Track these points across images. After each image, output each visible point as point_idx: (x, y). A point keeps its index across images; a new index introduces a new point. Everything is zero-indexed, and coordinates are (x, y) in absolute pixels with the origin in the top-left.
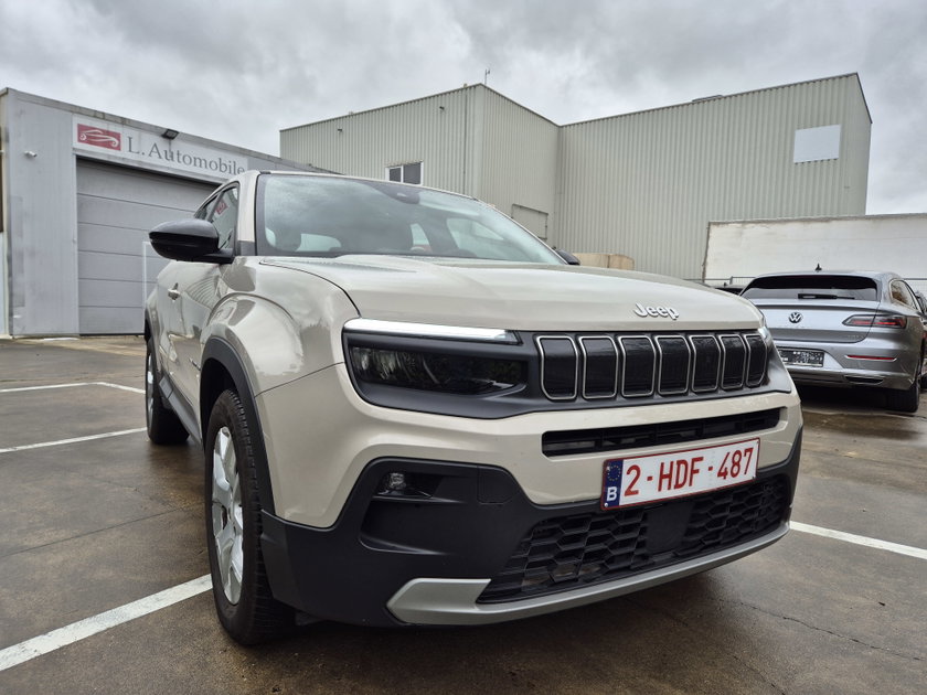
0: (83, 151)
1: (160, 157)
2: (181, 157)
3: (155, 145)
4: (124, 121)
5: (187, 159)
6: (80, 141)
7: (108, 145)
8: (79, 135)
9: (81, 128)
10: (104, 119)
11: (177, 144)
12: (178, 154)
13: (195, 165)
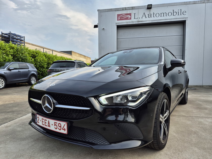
0: (119, 23)
1: (146, 17)
2: (155, 15)
3: (144, 13)
4: (133, 8)
5: (157, 15)
6: (118, 20)
7: (127, 19)
8: (118, 18)
9: (118, 15)
10: (126, 10)
11: (152, 11)
12: (154, 14)
13: (161, 16)
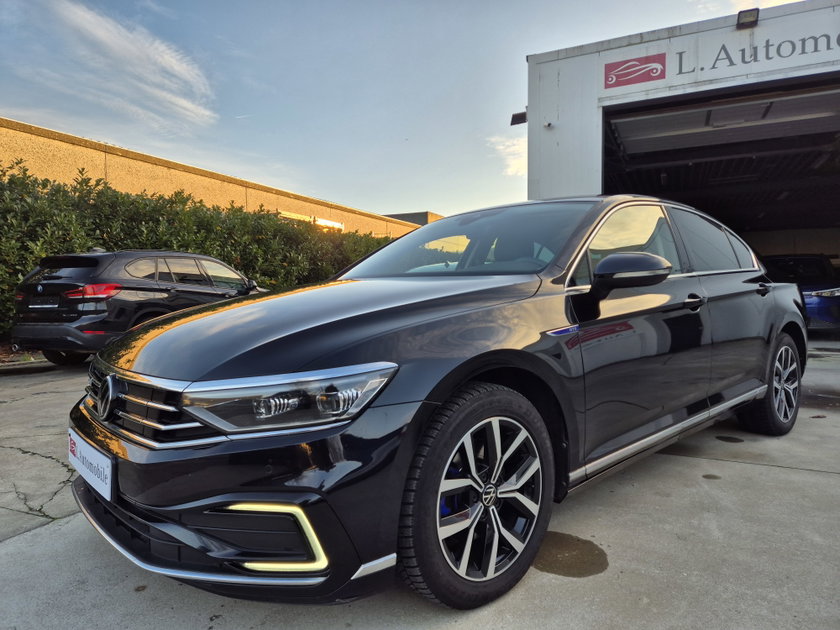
1: (732, 63)
2: (773, 51)
4: (672, 33)
6: (607, 86)
8: (607, 79)
9: (609, 68)
10: (641, 43)
12: (768, 45)
13: (803, 52)
